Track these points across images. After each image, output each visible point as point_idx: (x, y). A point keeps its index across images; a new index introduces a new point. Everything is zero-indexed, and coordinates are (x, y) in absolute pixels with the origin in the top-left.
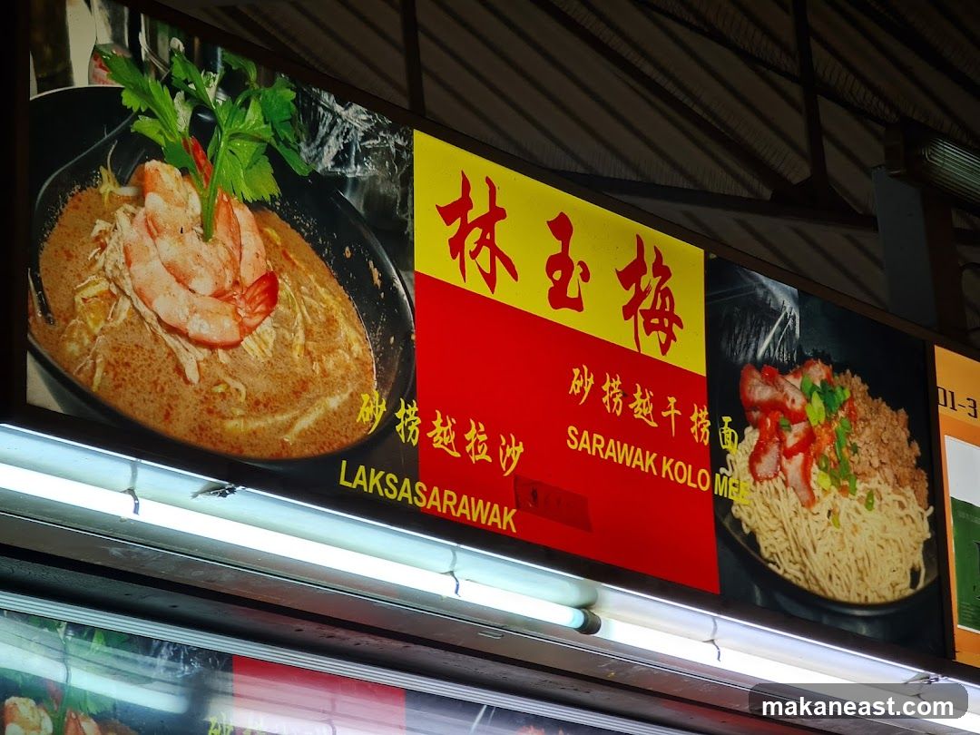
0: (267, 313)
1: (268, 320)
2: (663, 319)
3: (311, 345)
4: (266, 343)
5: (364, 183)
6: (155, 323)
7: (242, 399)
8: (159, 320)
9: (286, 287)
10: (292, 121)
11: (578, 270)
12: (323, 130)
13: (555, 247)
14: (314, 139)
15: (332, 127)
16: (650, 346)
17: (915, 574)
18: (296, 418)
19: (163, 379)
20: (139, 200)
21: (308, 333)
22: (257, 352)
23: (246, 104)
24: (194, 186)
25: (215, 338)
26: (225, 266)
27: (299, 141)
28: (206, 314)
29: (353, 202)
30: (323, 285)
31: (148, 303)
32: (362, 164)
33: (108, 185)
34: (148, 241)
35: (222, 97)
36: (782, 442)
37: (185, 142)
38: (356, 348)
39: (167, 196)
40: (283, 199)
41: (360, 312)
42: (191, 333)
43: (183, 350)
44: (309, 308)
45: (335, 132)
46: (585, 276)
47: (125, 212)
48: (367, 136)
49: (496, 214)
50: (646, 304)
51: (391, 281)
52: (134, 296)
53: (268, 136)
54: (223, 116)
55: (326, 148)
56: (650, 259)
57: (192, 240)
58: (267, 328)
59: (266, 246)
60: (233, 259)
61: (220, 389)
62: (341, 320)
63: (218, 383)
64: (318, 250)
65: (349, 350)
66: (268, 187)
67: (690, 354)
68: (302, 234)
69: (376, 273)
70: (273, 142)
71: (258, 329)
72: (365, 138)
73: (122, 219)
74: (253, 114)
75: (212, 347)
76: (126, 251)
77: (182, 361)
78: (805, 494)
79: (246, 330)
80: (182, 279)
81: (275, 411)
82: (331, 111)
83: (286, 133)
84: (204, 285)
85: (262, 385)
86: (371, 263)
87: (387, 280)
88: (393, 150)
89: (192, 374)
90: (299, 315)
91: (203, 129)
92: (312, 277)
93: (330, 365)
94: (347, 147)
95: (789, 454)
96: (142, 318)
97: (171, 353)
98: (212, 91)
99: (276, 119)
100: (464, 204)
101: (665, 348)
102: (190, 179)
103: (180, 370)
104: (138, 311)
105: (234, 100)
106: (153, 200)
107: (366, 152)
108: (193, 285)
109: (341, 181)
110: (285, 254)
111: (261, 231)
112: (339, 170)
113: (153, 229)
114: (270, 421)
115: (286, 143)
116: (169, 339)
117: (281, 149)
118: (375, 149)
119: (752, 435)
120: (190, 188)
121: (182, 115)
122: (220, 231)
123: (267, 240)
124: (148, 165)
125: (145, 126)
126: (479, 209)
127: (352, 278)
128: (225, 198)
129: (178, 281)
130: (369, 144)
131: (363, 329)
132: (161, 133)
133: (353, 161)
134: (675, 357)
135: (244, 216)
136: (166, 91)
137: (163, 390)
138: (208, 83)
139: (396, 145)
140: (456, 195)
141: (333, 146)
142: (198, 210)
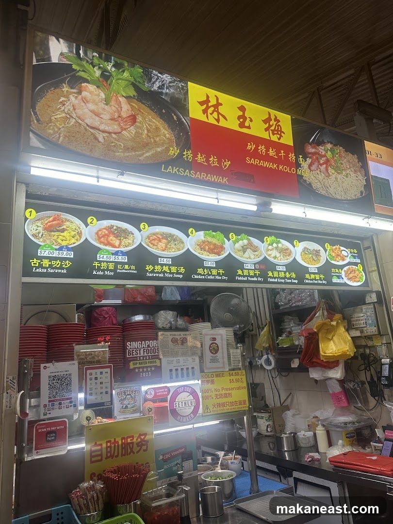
0: (133, 125)
1: (132, 127)
3: (150, 134)
4: (132, 133)
5: (169, 94)
6: (85, 126)
7: (122, 147)
8: (87, 125)
9: (139, 118)
10: (142, 77)
11: (248, 119)
12: (153, 80)
14: (150, 82)
15: (157, 79)
17: (362, 193)
18: (144, 153)
19: (89, 141)
20: (80, 93)
21: (148, 131)
22: (128, 135)
23: (123, 71)
24: (102, 91)
25: (111, 131)
26: (115, 112)
27: (144, 82)
28: (106, 124)
29: (166, 99)
30: (154, 119)
31: (83, 120)
32: (169, 89)
33: (65, 88)
34: (83, 104)
35: (113, 69)
37: (99, 80)
38: (167, 136)
39: (91, 93)
40: (138, 97)
41: (169, 126)
42: (101, 129)
43: (97, 133)
44: (149, 125)
45: (158, 81)
46: (251, 121)
47: (73, 96)
48: (170, 82)
49: (219, 104)
51: (181, 119)
52: (77, 119)
53: (132, 80)
54: (114, 74)
55: (155, 85)
57: (102, 105)
58: (132, 129)
59: (131, 108)
60: (118, 111)
61: (113, 144)
62: (162, 128)
63: (112, 143)
64: (153, 110)
65: (165, 136)
66: (132, 92)
68: (146, 106)
69: (175, 117)
70: (134, 82)
71: (128, 129)
72: (169, 83)
73: (72, 98)
74: (126, 74)
75: (110, 133)
76: (73, 106)
77: (97, 136)
78: (327, 174)
79: (123, 129)
80: (97, 114)
81: (135, 151)
82: (157, 75)
83: (138, 80)
84: (106, 117)
85: (130, 144)
86: (173, 114)
87: (179, 119)
88: (181, 87)
89: (101, 139)
90: (145, 126)
91: (106, 76)
92: (150, 117)
93: (158, 139)
94: (163, 85)
96: (80, 124)
97: (92, 134)
98: (110, 68)
99: (135, 76)
100: (207, 101)
101: (279, 139)
102: (100, 89)
103: (96, 139)
104: (79, 123)
105: (119, 70)
106: (84, 94)
107: (170, 86)
108: (102, 116)
109: (162, 93)
110: (139, 110)
111: (129, 104)
112: (160, 90)
113: (85, 101)
114: (134, 153)
115: (139, 82)
116: (91, 130)
117: (137, 84)
118: (173, 86)
120: (100, 91)
121: (97, 73)
122: (113, 103)
123: (132, 107)
124: (83, 84)
125: (81, 74)
127: (166, 118)
128: (115, 95)
129: (95, 115)
130: (171, 84)
131: (170, 131)
132: (88, 76)
133: (165, 88)
135: (122, 100)
136: (91, 66)
137: (89, 144)
138: (108, 65)
139: (182, 85)
140: (204, 99)
141: (158, 84)
142: (104, 96)
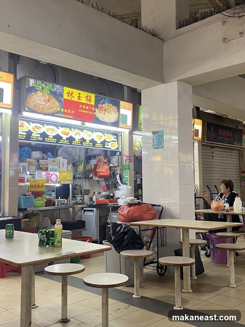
0: (48, 102)
2: (90, 100)
9: (50, 100)
11: (81, 97)
12: (55, 88)
13: (79, 95)
16: (88, 103)
17: (116, 120)
19: (38, 108)
21: (53, 104)
23: (47, 86)
33: (33, 93)
36: (102, 110)
46: (82, 97)
47: (35, 95)
49: (72, 93)
50: (88, 99)
51: (61, 99)
54: (45, 87)
56: (89, 96)
60: (45, 98)
62: (56, 103)
64: (54, 97)
67: (93, 103)
78: (104, 114)
82: (56, 86)
83: (51, 88)
88: (62, 89)
90: (52, 102)
91: (42, 88)
92: (53, 99)
95: (103, 111)
98: (44, 85)
100: (69, 92)
101: (90, 103)
103: (40, 107)
106: (38, 94)
119: (99, 109)
121: (41, 87)
125: (37, 89)
126: (71, 92)
130: (59, 88)
131: (58, 103)
133: (58, 90)
134: (91, 103)
140: (68, 92)
141: (56, 89)
